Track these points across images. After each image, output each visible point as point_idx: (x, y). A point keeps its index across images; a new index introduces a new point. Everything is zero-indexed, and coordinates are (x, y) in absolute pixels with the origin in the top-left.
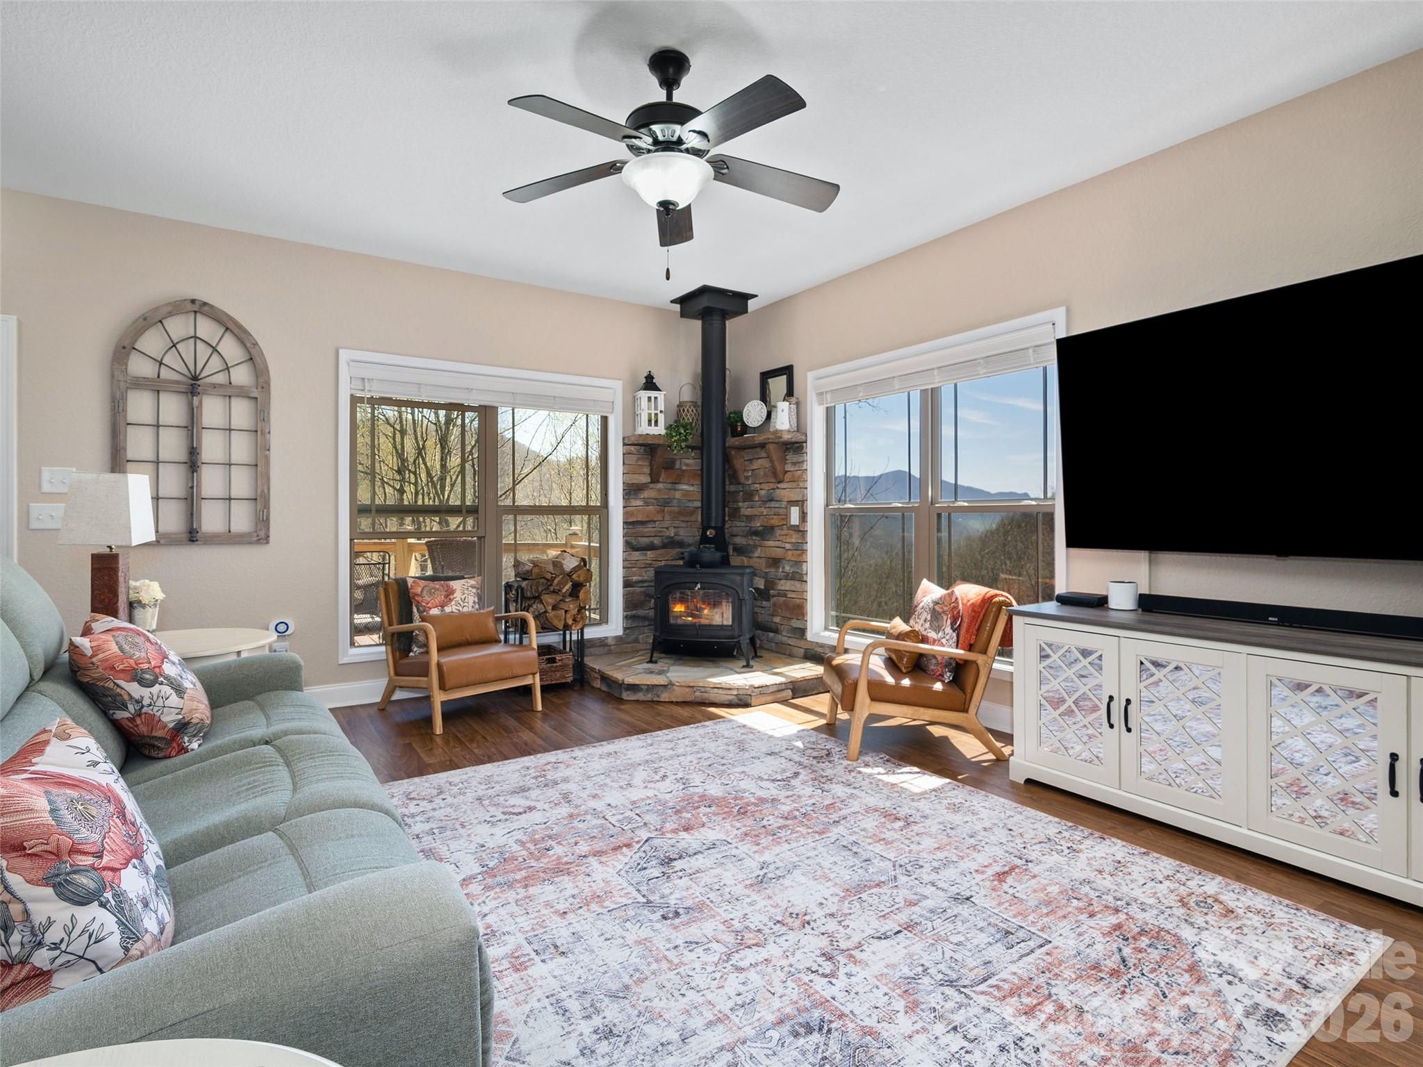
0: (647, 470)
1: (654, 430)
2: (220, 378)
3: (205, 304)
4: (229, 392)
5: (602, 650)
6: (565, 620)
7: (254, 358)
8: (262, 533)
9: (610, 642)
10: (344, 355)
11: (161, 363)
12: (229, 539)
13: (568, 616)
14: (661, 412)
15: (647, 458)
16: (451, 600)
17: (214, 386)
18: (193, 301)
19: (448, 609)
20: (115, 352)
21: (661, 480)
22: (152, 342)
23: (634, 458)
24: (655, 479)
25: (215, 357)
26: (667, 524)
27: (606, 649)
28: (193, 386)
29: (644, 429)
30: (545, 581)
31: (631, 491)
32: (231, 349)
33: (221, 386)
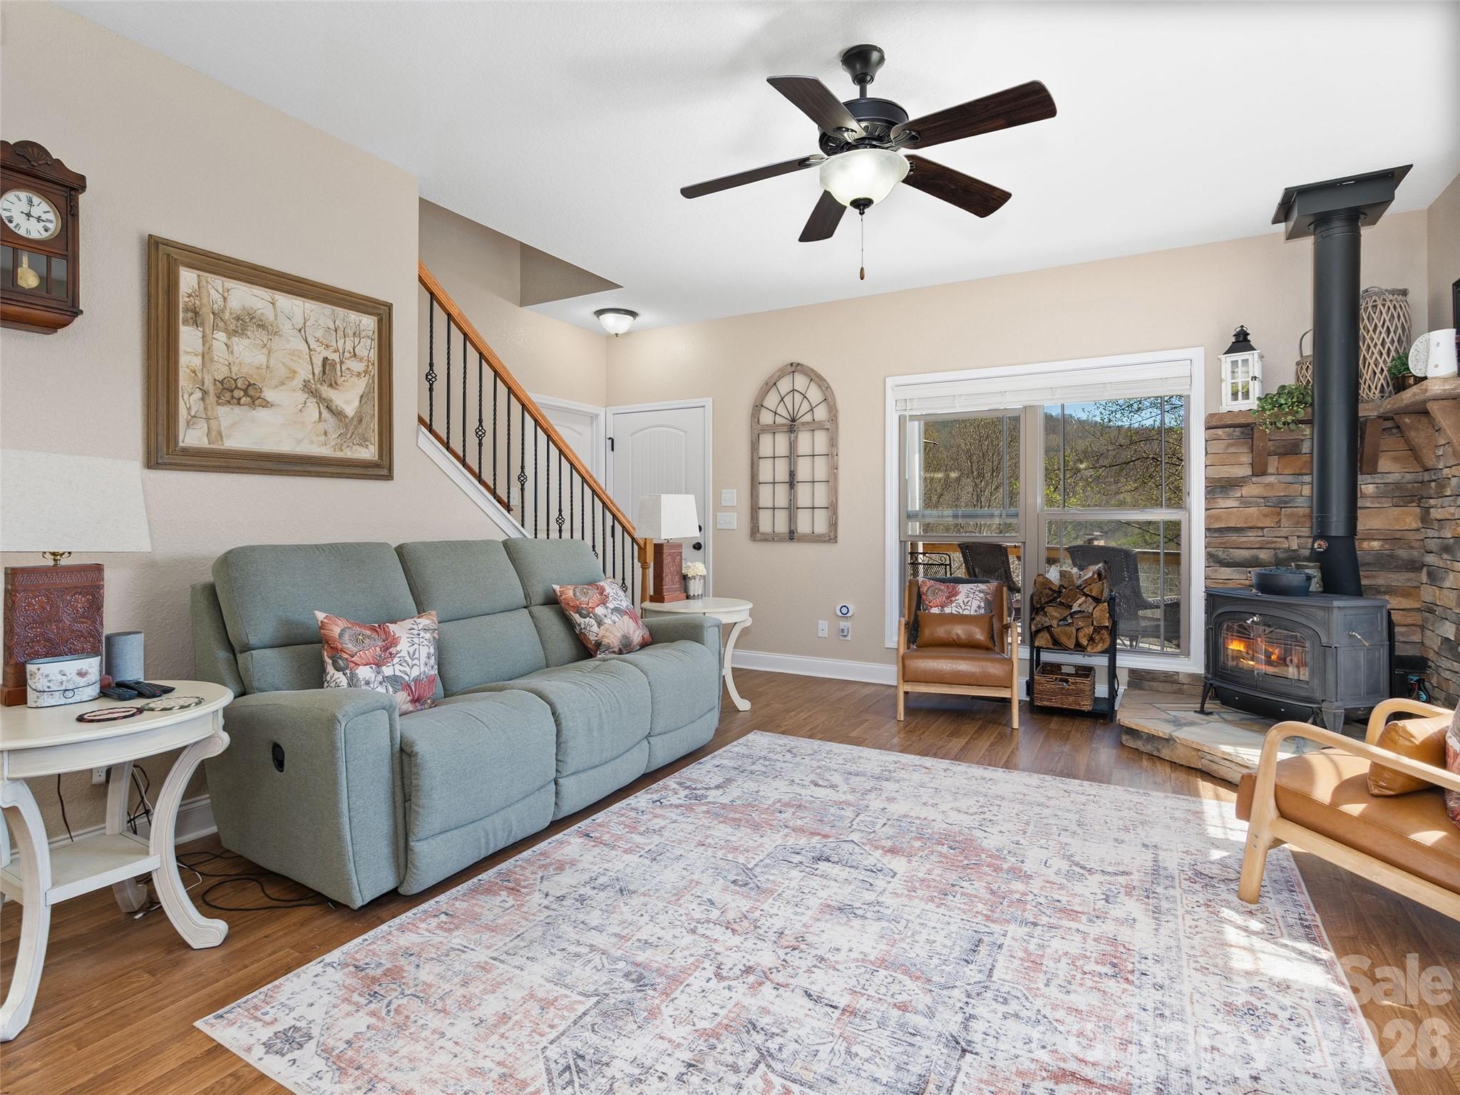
0: (1246, 459)
1: (1242, 405)
2: (808, 418)
3: (798, 364)
4: (814, 426)
5: (1168, 687)
6: (1077, 638)
7: (829, 399)
8: (832, 535)
9: (1182, 679)
10: (890, 382)
11: (776, 413)
12: (813, 538)
13: (1081, 634)
14: (1254, 378)
15: (1247, 443)
16: (952, 602)
17: (803, 424)
18: (792, 364)
19: (947, 610)
20: (753, 410)
21: (1271, 470)
22: (771, 400)
23: (1222, 444)
24: (1259, 470)
25: (805, 401)
26: (1284, 532)
27: (1176, 687)
28: (792, 426)
29: (1228, 405)
30: (1051, 593)
31: (1217, 488)
32: (815, 394)
33: (808, 423)
